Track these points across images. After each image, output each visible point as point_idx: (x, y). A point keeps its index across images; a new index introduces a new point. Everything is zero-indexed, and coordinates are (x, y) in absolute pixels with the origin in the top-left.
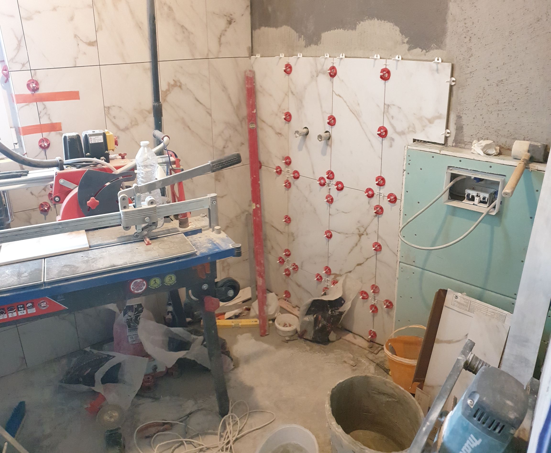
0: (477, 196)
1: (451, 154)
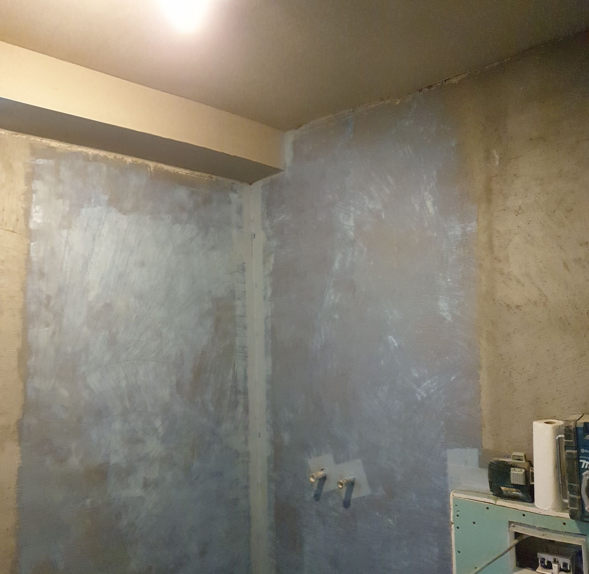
0: (555, 561)
1: (511, 505)
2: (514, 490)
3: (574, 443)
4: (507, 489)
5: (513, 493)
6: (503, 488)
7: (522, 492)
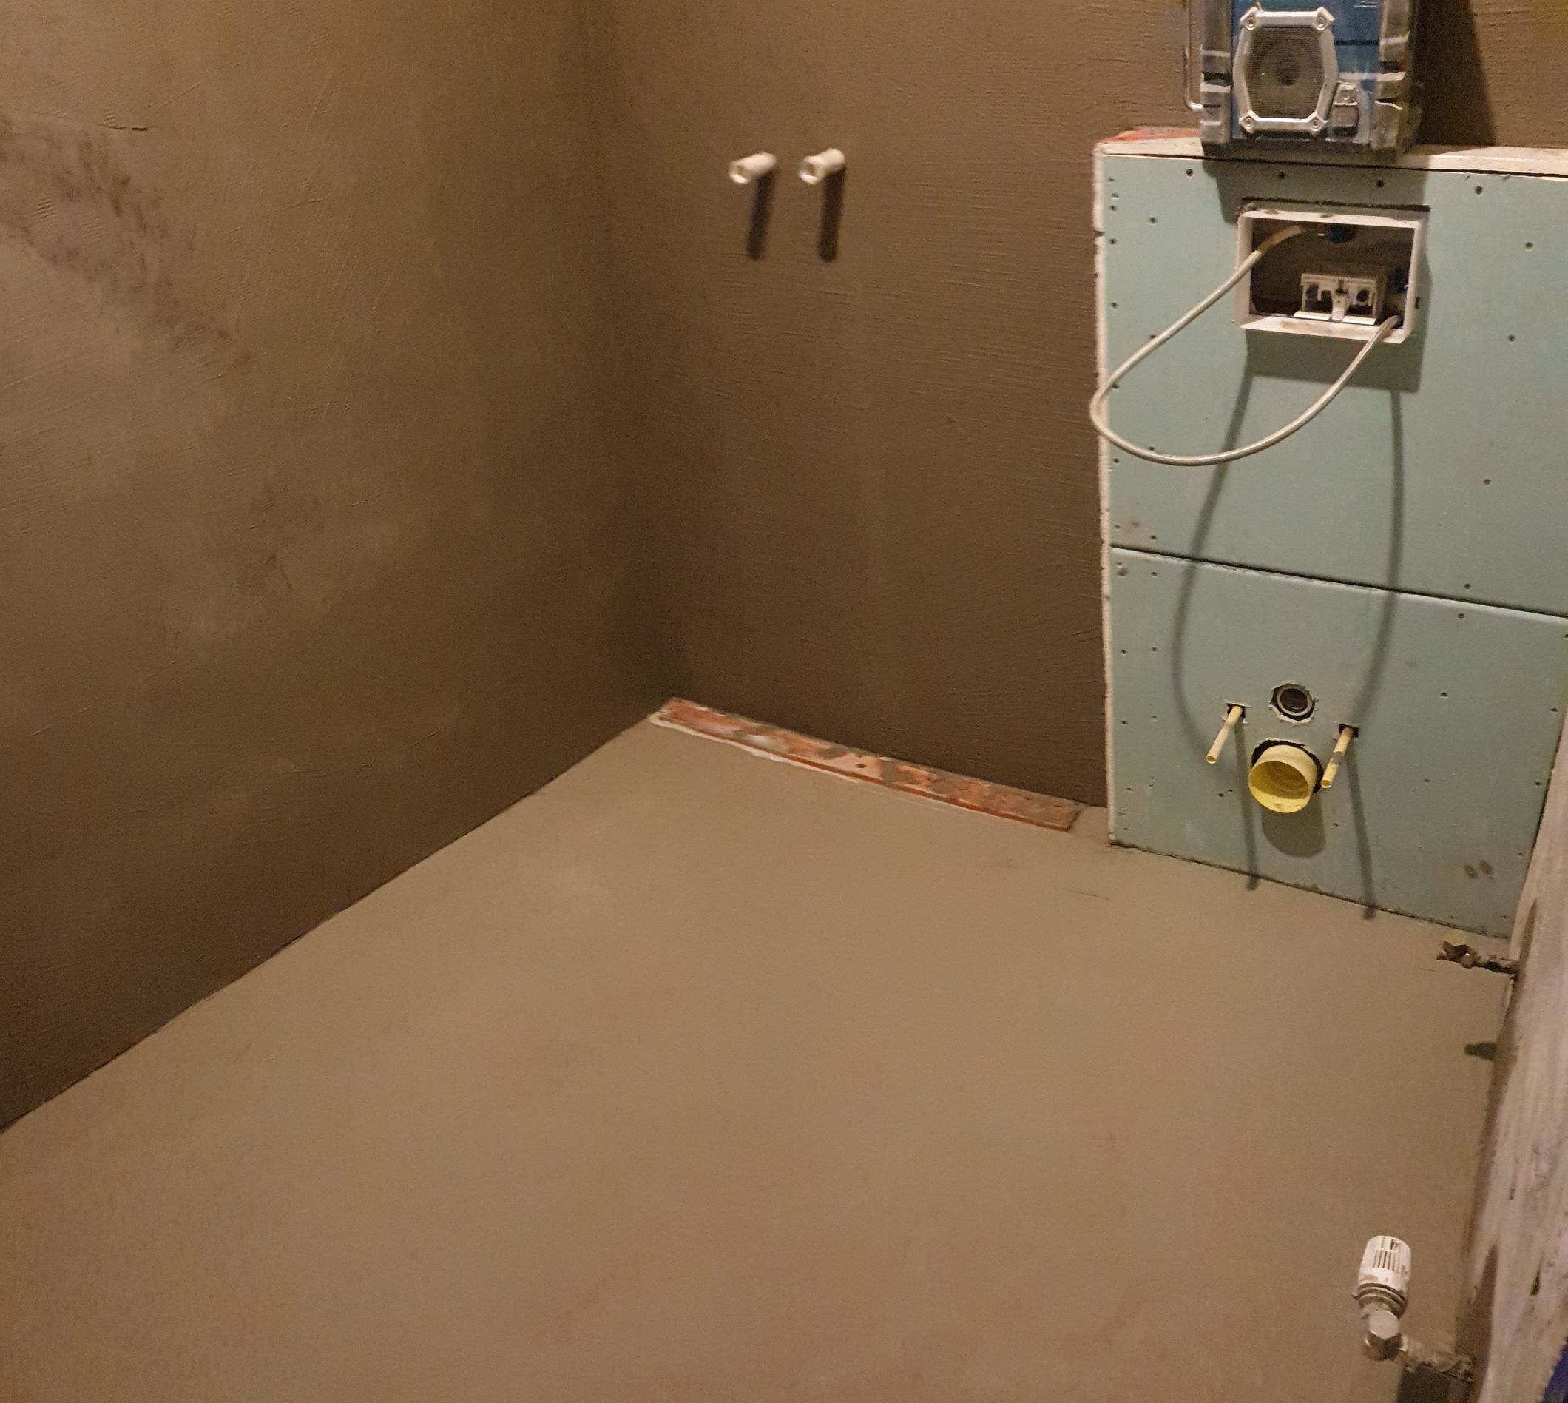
0: (1340, 292)
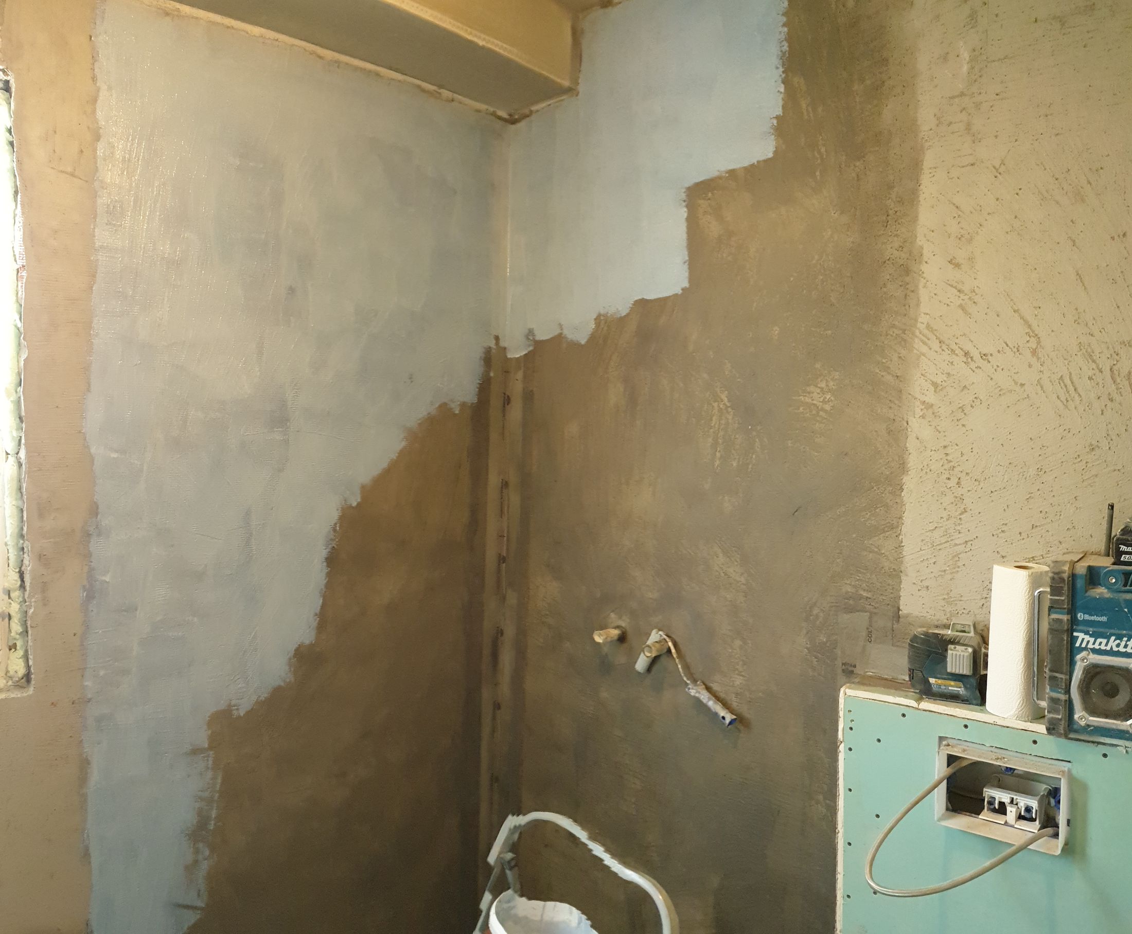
0: (1012, 802)
1: (944, 711)
2: (952, 683)
3: (1066, 601)
4: (940, 681)
5: (950, 688)
6: (932, 680)
7: (965, 687)
